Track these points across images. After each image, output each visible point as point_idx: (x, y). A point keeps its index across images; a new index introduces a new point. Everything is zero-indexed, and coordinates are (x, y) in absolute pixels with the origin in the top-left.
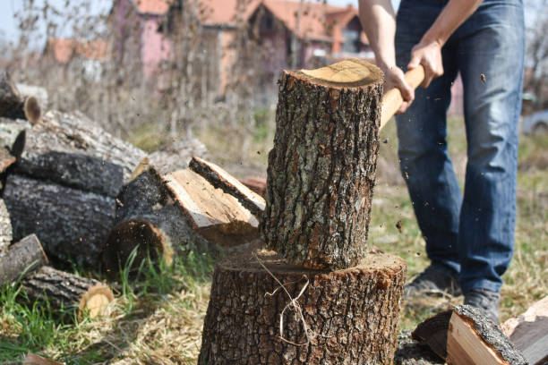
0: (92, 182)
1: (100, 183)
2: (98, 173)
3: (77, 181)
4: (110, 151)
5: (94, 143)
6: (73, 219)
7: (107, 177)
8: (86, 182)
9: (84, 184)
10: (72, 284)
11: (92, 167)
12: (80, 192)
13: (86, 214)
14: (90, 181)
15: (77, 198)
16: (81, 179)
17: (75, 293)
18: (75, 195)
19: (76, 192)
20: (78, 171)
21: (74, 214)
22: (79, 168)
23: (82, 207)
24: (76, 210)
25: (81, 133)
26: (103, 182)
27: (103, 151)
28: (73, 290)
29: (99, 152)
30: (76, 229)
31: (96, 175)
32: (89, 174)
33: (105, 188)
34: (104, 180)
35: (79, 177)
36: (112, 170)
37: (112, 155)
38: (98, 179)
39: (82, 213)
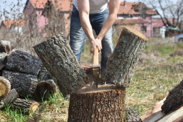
0: (29, 71)
1: (32, 71)
2: (31, 68)
3: (25, 71)
4: (34, 61)
5: (29, 58)
6: (24, 83)
7: (34, 69)
8: (28, 71)
9: (27, 72)
10: (27, 103)
11: (29, 66)
12: (26, 74)
13: (28, 81)
14: (29, 70)
15: (25, 76)
16: (26, 70)
17: (28, 105)
18: (24, 75)
19: (25, 74)
20: (25, 68)
21: (25, 82)
22: (25, 67)
23: (27, 79)
24: (25, 80)
25: (24, 55)
26: (33, 71)
27: (31, 61)
28: (27, 105)
29: (30, 61)
30: (26, 86)
31: (30, 69)
32: (28, 69)
33: (34, 72)
34: (33, 70)
35: (25, 70)
36: (35, 67)
37: (35, 62)
38: (31, 70)
39: (27, 81)
